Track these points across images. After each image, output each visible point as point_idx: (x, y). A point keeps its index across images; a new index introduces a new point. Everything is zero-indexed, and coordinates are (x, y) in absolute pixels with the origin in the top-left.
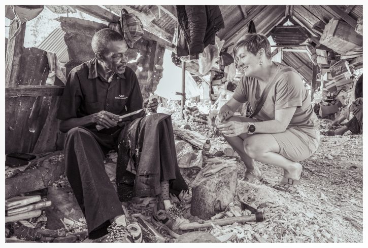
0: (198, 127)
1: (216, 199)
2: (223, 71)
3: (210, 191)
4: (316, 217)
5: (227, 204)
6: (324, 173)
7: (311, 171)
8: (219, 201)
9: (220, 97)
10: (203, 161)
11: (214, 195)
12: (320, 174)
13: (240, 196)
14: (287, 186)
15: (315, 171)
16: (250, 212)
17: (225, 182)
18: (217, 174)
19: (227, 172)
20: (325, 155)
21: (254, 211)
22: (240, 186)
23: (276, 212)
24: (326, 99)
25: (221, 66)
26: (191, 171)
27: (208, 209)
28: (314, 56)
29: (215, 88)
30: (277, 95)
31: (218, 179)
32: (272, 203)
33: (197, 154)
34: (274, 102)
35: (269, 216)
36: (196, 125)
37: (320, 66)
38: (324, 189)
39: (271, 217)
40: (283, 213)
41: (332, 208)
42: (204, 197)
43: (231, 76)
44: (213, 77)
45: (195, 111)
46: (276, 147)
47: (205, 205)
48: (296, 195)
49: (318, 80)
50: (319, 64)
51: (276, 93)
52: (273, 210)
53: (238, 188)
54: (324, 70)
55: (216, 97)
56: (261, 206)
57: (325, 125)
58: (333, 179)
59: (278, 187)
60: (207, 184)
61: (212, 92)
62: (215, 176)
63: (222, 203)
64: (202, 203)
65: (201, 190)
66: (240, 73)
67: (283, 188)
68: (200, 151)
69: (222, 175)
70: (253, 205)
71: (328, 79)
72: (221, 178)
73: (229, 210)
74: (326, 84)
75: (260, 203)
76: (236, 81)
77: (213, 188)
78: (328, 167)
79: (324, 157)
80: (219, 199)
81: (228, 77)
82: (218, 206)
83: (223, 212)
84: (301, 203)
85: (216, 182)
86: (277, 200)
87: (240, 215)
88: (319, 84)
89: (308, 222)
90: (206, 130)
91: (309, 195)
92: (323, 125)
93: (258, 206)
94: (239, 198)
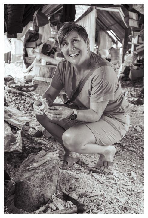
0: (13, 98)
1: (40, 193)
2: (38, 31)
3: (34, 186)
4: (128, 200)
5: (50, 196)
6: (134, 148)
7: (122, 146)
8: (43, 195)
9: (35, 61)
10: (23, 143)
11: (38, 189)
12: (130, 149)
13: (62, 186)
14: (102, 168)
15: (126, 145)
16: (72, 203)
17: (48, 177)
18: (41, 168)
19: (50, 166)
20: (135, 127)
21: (75, 202)
22: (61, 176)
23: (95, 201)
24: (136, 62)
25: (36, 26)
26: (10, 155)
27: (32, 202)
28: (127, 18)
29: (30, 51)
30: (93, 89)
31: (41, 175)
32: (91, 193)
33: (16, 135)
34: (90, 94)
35: (89, 206)
36: (11, 96)
37: (132, 28)
38: (134, 165)
39: (90, 207)
40: (101, 202)
41: (140, 186)
42: (28, 192)
43: (46, 38)
44: (27, 38)
45: (10, 82)
46: (93, 138)
47: (30, 199)
48: (110, 176)
49: (129, 43)
50: (131, 26)
51: (92, 87)
52: (92, 199)
53: (59, 178)
54: (135, 33)
55: (30, 60)
56: (80, 196)
57: (135, 93)
58: (141, 154)
59: (95, 169)
60: (31, 179)
61: (26, 55)
62: (39, 171)
63: (45, 196)
64: (27, 198)
65: (26, 185)
66: (55, 33)
67: (99, 171)
68: (19, 132)
69: (45, 170)
70: (74, 196)
71: (138, 43)
72: (44, 174)
73: (52, 202)
74: (137, 48)
75: (80, 193)
76: (50, 42)
77: (37, 183)
78: (137, 140)
79: (133, 129)
80: (43, 193)
81: (43, 38)
82: (42, 199)
83: (47, 205)
84: (114, 185)
85: (40, 177)
86: (96, 189)
87: (63, 208)
88: (130, 46)
89: (121, 207)
90: (22, 101)
91: (121, 174)
92: (133, 94)
93: (79, 195)
94: (60, 188)
